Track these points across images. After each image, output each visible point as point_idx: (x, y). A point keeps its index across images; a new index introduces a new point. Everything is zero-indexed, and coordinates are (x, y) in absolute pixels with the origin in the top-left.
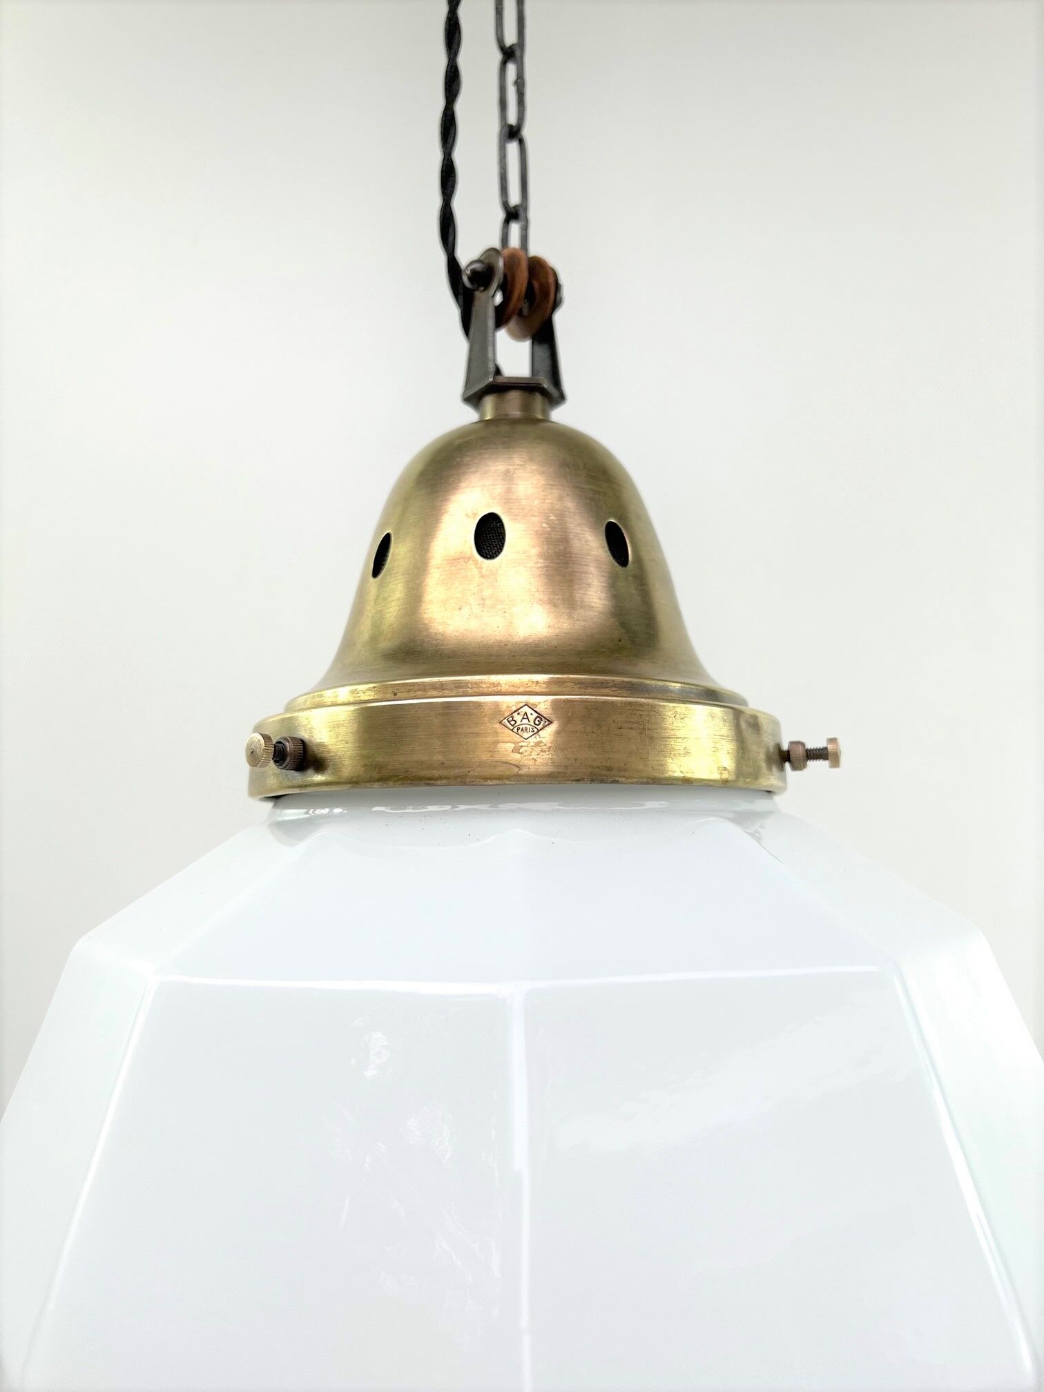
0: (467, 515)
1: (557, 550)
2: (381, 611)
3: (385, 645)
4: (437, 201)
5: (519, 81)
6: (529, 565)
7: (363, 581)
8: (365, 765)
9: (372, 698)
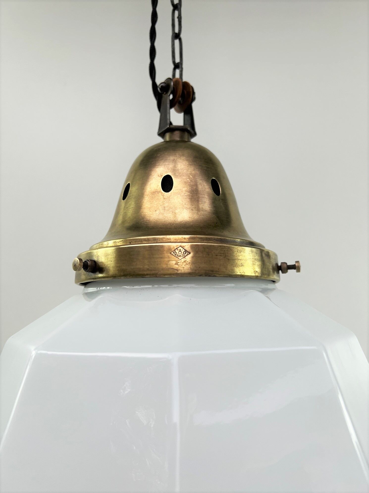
0: (159, 176)
1: (193, 189)
2: (126, 212)
3: (127, 225)
4: (148, 61)
5: (179, 17)
6: (182, 195)
7: (120, 202)
8: (118, 270)
9: (121, 244)
